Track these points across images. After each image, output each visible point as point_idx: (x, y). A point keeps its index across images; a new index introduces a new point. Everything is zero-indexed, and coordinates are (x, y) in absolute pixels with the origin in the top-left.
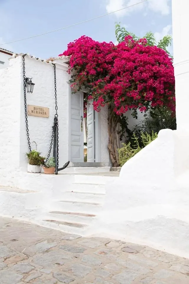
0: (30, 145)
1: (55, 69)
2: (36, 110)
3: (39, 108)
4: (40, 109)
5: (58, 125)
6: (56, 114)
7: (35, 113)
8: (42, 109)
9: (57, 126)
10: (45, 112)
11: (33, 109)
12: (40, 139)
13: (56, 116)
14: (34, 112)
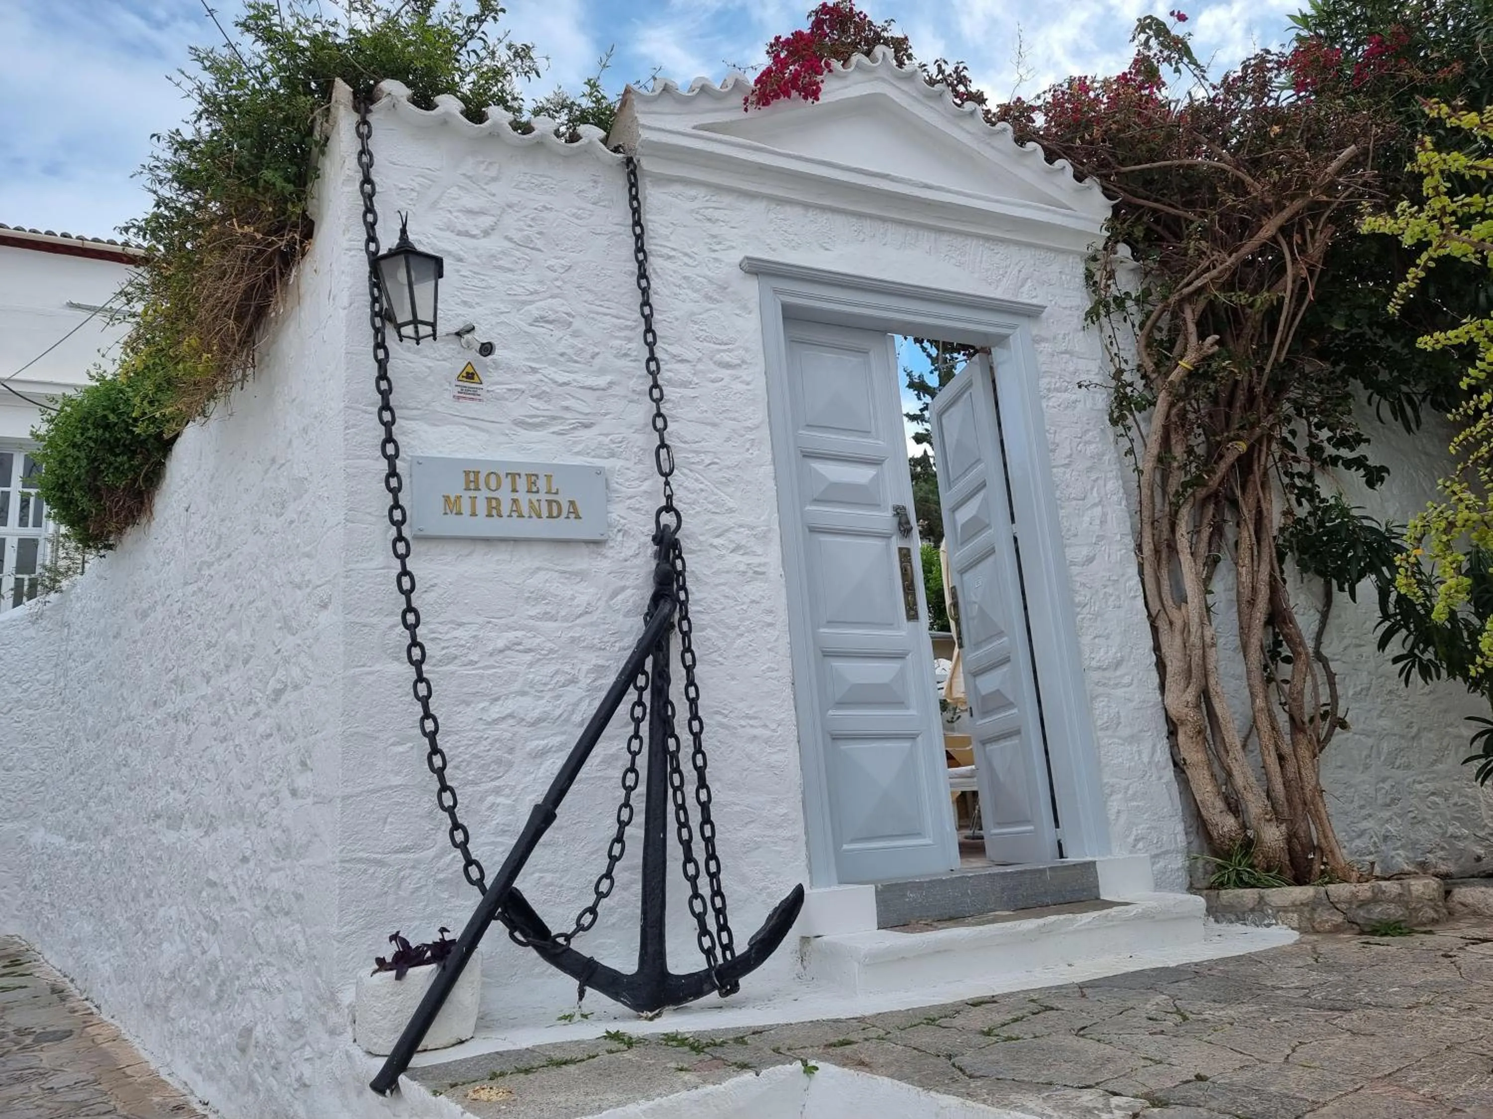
0: (437, 786)
1: (633, 185)
2: (484, 493)
3: (514, 476)
4: (522, 484)
5: (683, 588)
6: (669, 508)
7: (474, 514)
8: (542, 483)
9: (682, 595)
10: (572, 503)
11: (456, 487)
12: (539, 720)
13: (668, 519)
14: (466, 507)
